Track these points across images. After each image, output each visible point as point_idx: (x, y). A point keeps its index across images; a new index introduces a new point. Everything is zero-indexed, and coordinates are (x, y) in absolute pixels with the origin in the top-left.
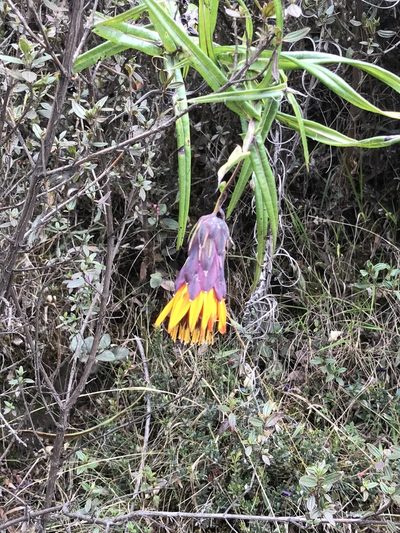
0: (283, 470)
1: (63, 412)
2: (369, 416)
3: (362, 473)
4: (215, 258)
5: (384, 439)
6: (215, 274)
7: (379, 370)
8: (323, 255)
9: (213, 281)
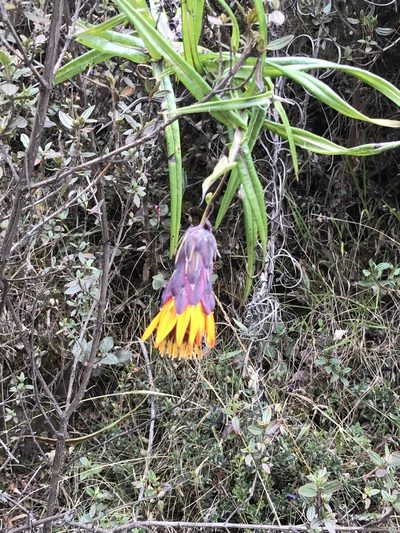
0: (288, 473)
1: (62, 421)
2: (375, 416)
3: (368, 475)
4: (202, 271)
5: (391, 439)
6: (202, 288)
7: (385, 369)
8: (327, 253)
9: (200, 295)
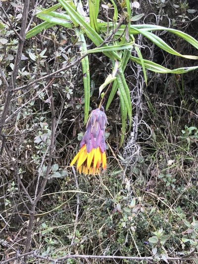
1: (33, 205)
2: (188, 203)
3: (184, 232)
4: (99, 132)
5: (196, 214)
6: (100, 140)
7: (193, 180)
8: (164, 122)
9: (99, 143)
